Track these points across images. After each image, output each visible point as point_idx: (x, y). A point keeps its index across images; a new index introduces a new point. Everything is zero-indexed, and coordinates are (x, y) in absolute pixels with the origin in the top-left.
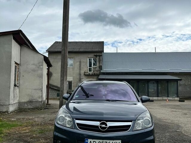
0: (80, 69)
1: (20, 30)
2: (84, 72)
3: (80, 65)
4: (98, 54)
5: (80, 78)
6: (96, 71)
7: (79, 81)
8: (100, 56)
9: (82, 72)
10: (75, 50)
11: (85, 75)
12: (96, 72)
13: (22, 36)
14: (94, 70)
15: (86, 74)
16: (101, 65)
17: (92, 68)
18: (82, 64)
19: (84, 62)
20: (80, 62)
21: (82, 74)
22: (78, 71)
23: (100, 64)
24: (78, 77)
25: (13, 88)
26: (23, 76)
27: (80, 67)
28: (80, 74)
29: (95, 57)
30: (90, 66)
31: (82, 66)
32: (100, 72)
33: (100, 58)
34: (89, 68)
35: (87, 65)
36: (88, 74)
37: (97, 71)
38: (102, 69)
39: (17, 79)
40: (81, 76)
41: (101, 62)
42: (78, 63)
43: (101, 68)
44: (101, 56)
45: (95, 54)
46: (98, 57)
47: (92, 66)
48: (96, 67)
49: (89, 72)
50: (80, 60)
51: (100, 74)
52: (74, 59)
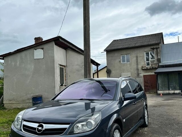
0: (137, 64)
1: (59, 36)
2: (141, 66)
3: (137, 59)
4: (155, 47)
5: (138, 73)
6: (154, 64)
7: (137, 76)
8: (157, 48)
9: (140, 67)
10: (131, 46)
11: (143, 70)
12: (154, 66)
13: (63, 41)
14: (152, 64)
15: (143, 68)
16: (160, 57)
17: (150, 61)
18: (139, 59)
19: (140, 57)
20: (137, 57)
21: (139, 69)
22: (135, 67)
23: (158, 57)
24: (136, 72)
25: (59, 88)
26: (70, 76)
27: (137, 62)
28: (138, 69)
29: (152, 50)
30: (148, 60)
31: (139, 61)
32: (159, 65)
33: (157, 51)
34: (146, 62)
35: (144, 60)
36: (146, 68)
37: (156, 64)
38: (160, 62)
39: (65, 80)
40: (139, 71)
41: (159, 54)
42: (135, 58)
43: (159, 60)
44: (159, 48)
45: (152, 47)
46: (155, 50)
47: (150, 59)
48: (154, 61)
49: (146, 66)
50: (136, 55)
51: (159, 67)
52: (130, 55)
